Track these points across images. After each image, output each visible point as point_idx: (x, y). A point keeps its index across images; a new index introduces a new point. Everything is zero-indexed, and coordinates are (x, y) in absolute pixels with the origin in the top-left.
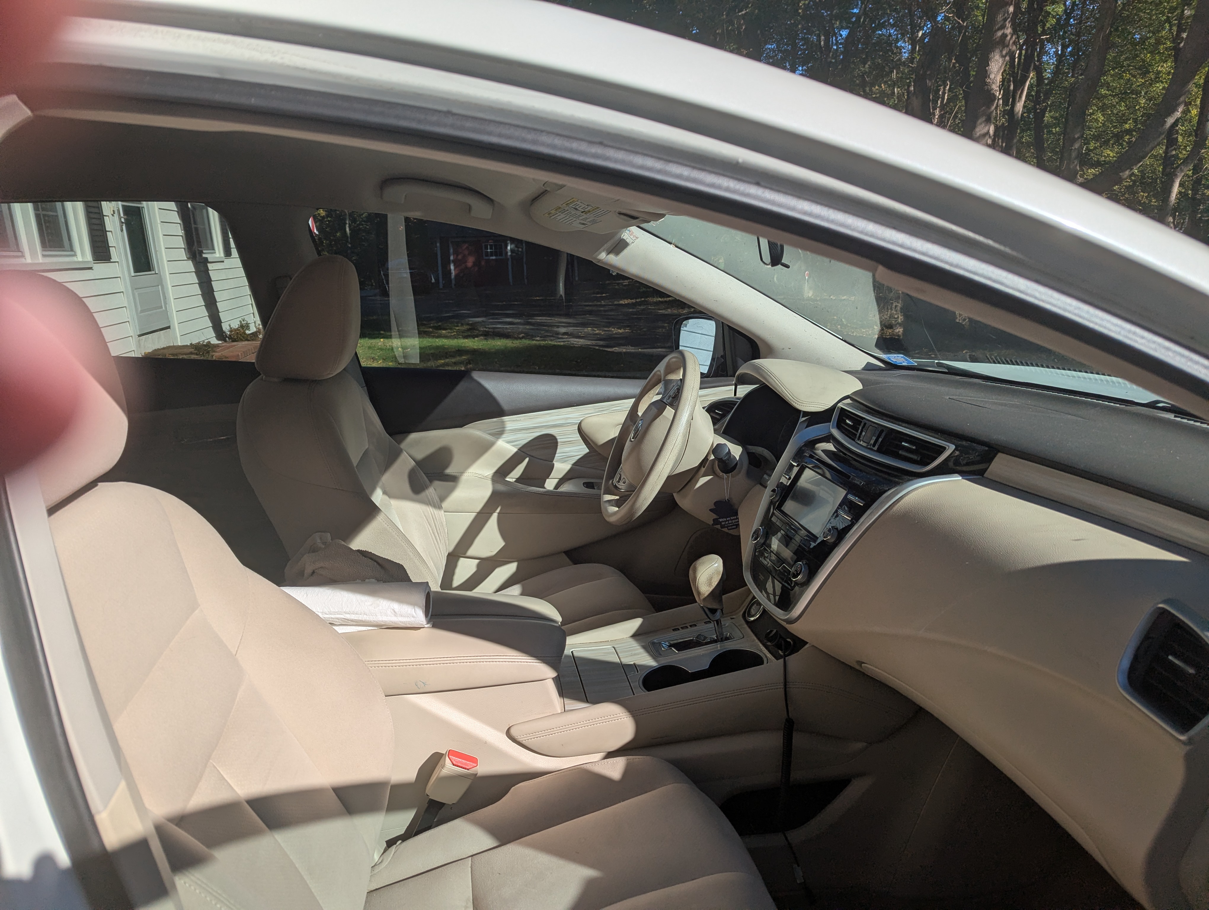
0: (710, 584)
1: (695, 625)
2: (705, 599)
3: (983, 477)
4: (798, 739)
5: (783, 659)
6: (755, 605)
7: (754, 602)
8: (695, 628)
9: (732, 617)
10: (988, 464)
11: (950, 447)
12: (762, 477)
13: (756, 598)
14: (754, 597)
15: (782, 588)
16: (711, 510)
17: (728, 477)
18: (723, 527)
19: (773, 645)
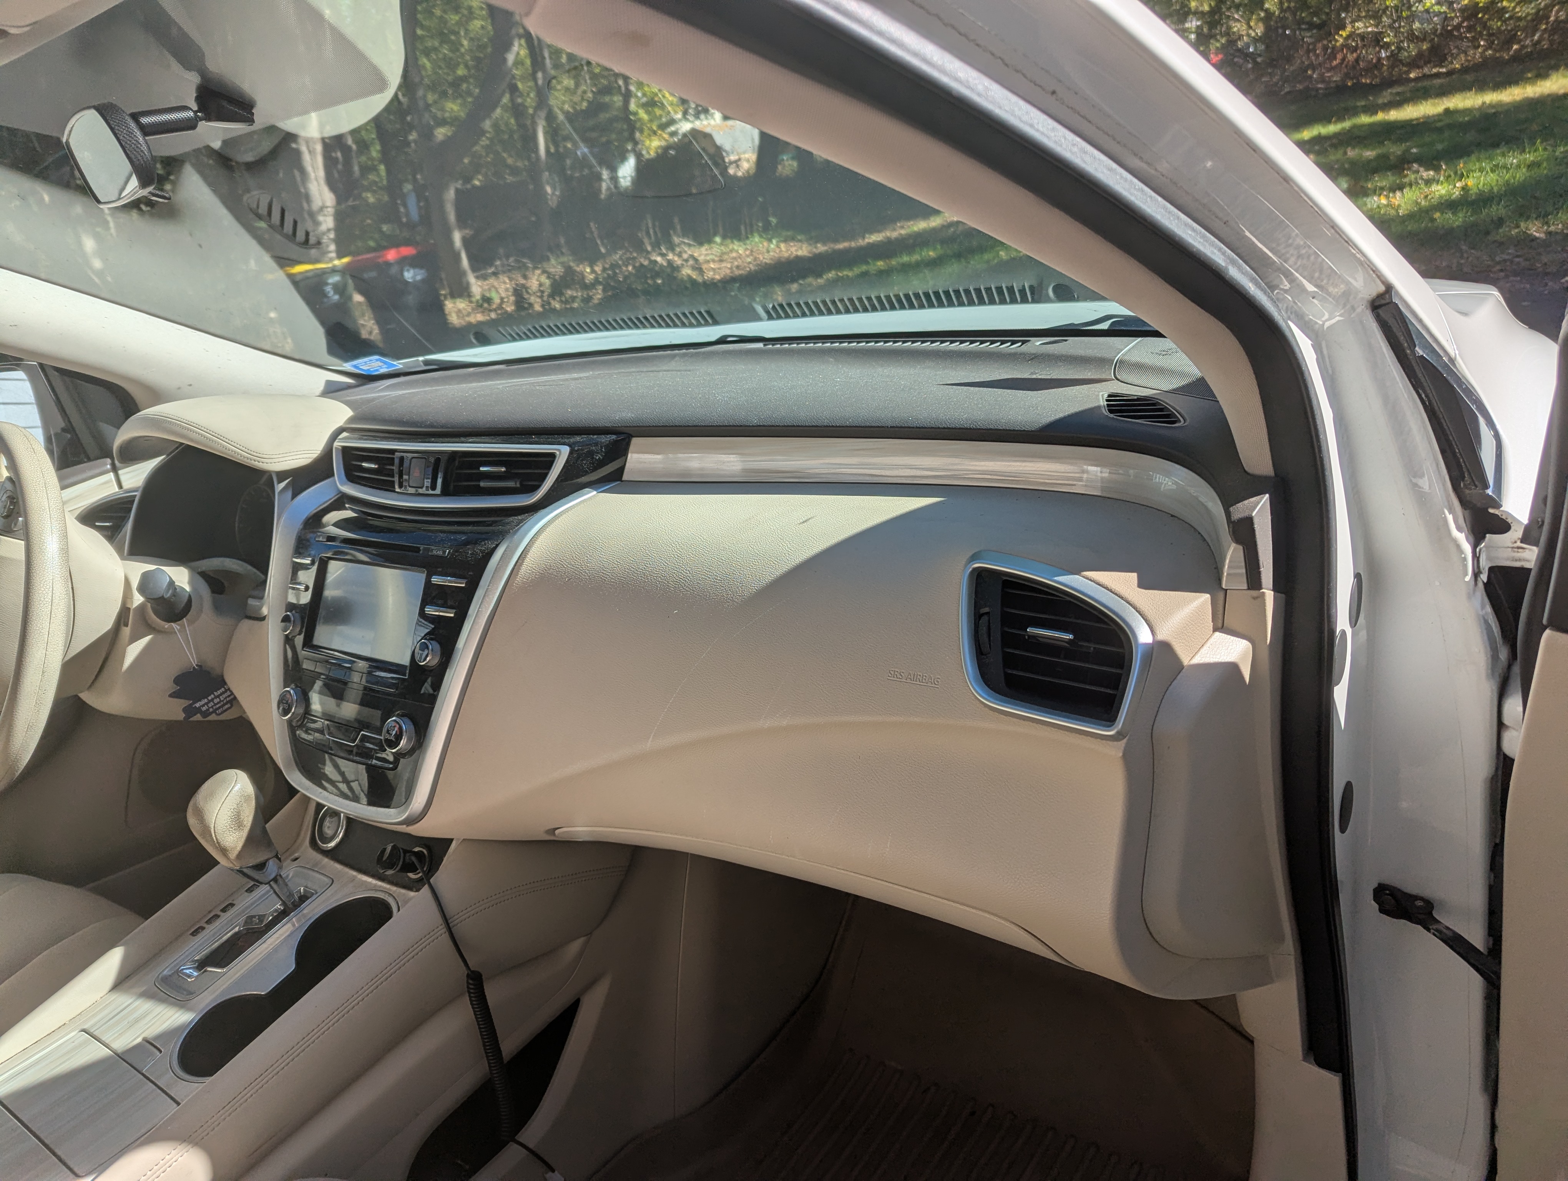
0: (239, 825)
1: (232, 905)
2: (239, 856)
3: (622, 481)
4: (494, 993)
5: (426, 886)
6: (328, 819)
7: (322, 813)
8: (235, 909)
9: (293, 857)
10: (624, 458)
11: (562, 451)
12: (245, 604)
13: (324, 806)
14: (319, 806)
15: (368, 771)
16: (171, 696)
17: (183, 626)
18: (206, 714)
19: (398, 871)
